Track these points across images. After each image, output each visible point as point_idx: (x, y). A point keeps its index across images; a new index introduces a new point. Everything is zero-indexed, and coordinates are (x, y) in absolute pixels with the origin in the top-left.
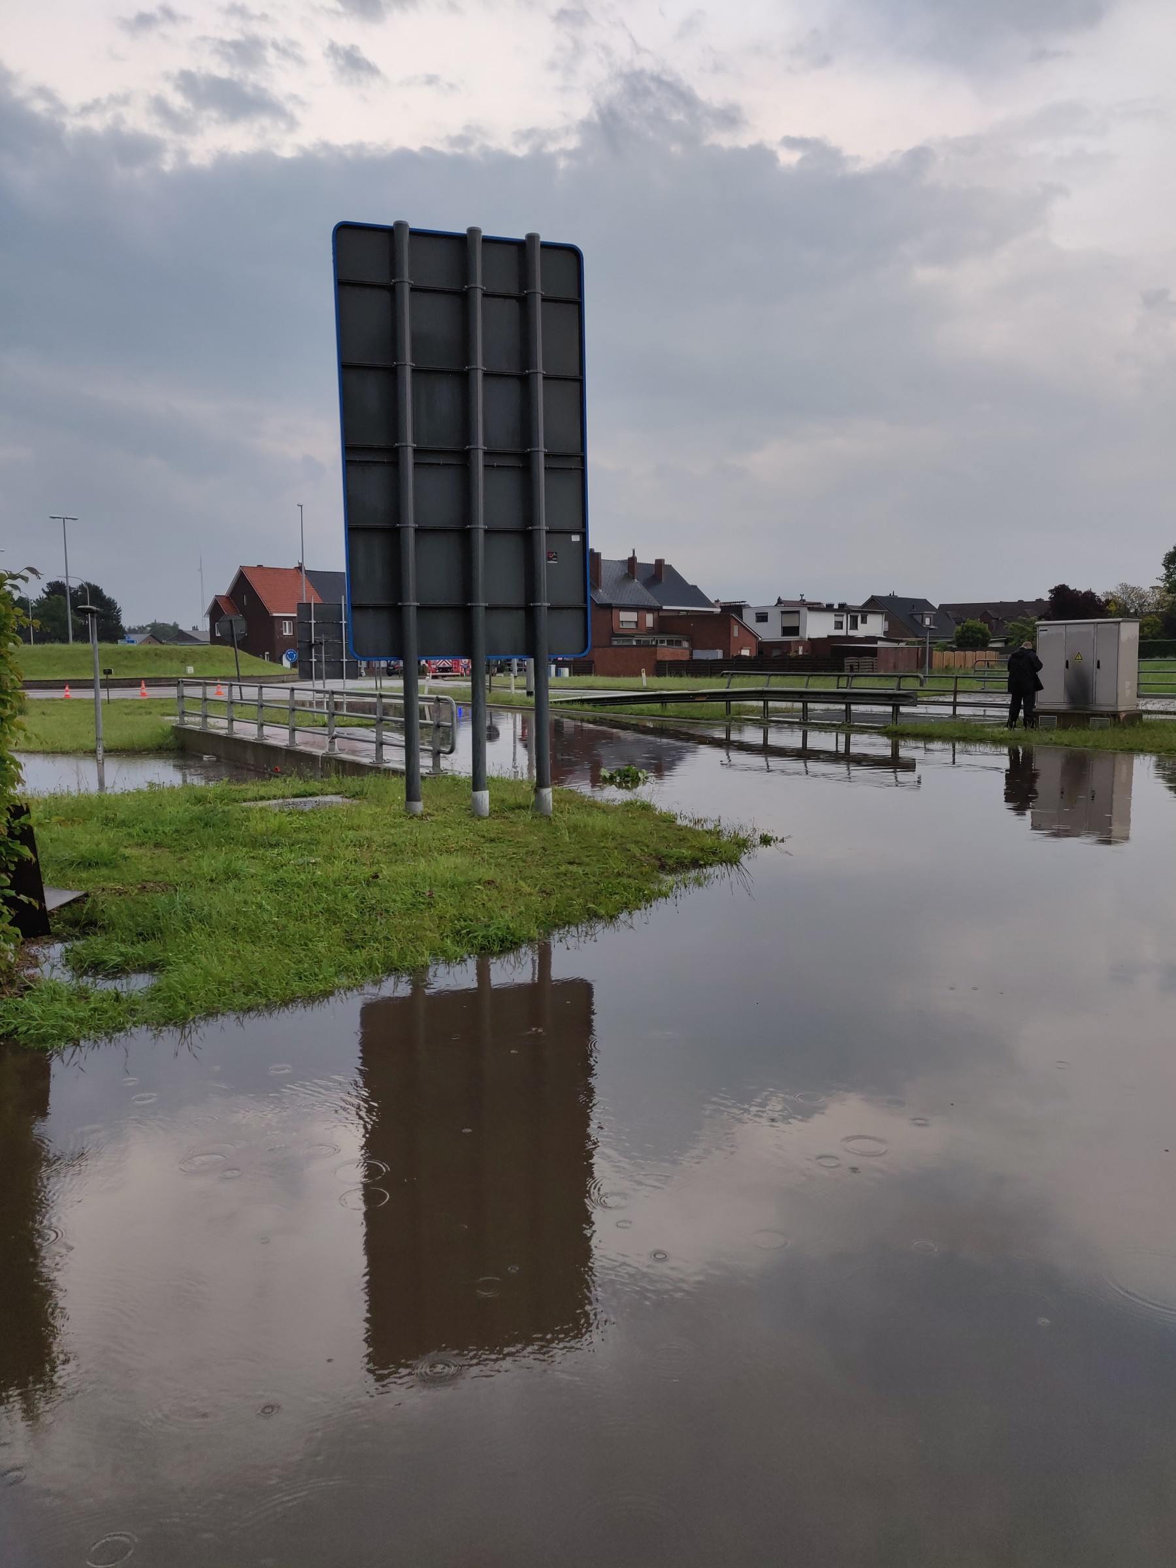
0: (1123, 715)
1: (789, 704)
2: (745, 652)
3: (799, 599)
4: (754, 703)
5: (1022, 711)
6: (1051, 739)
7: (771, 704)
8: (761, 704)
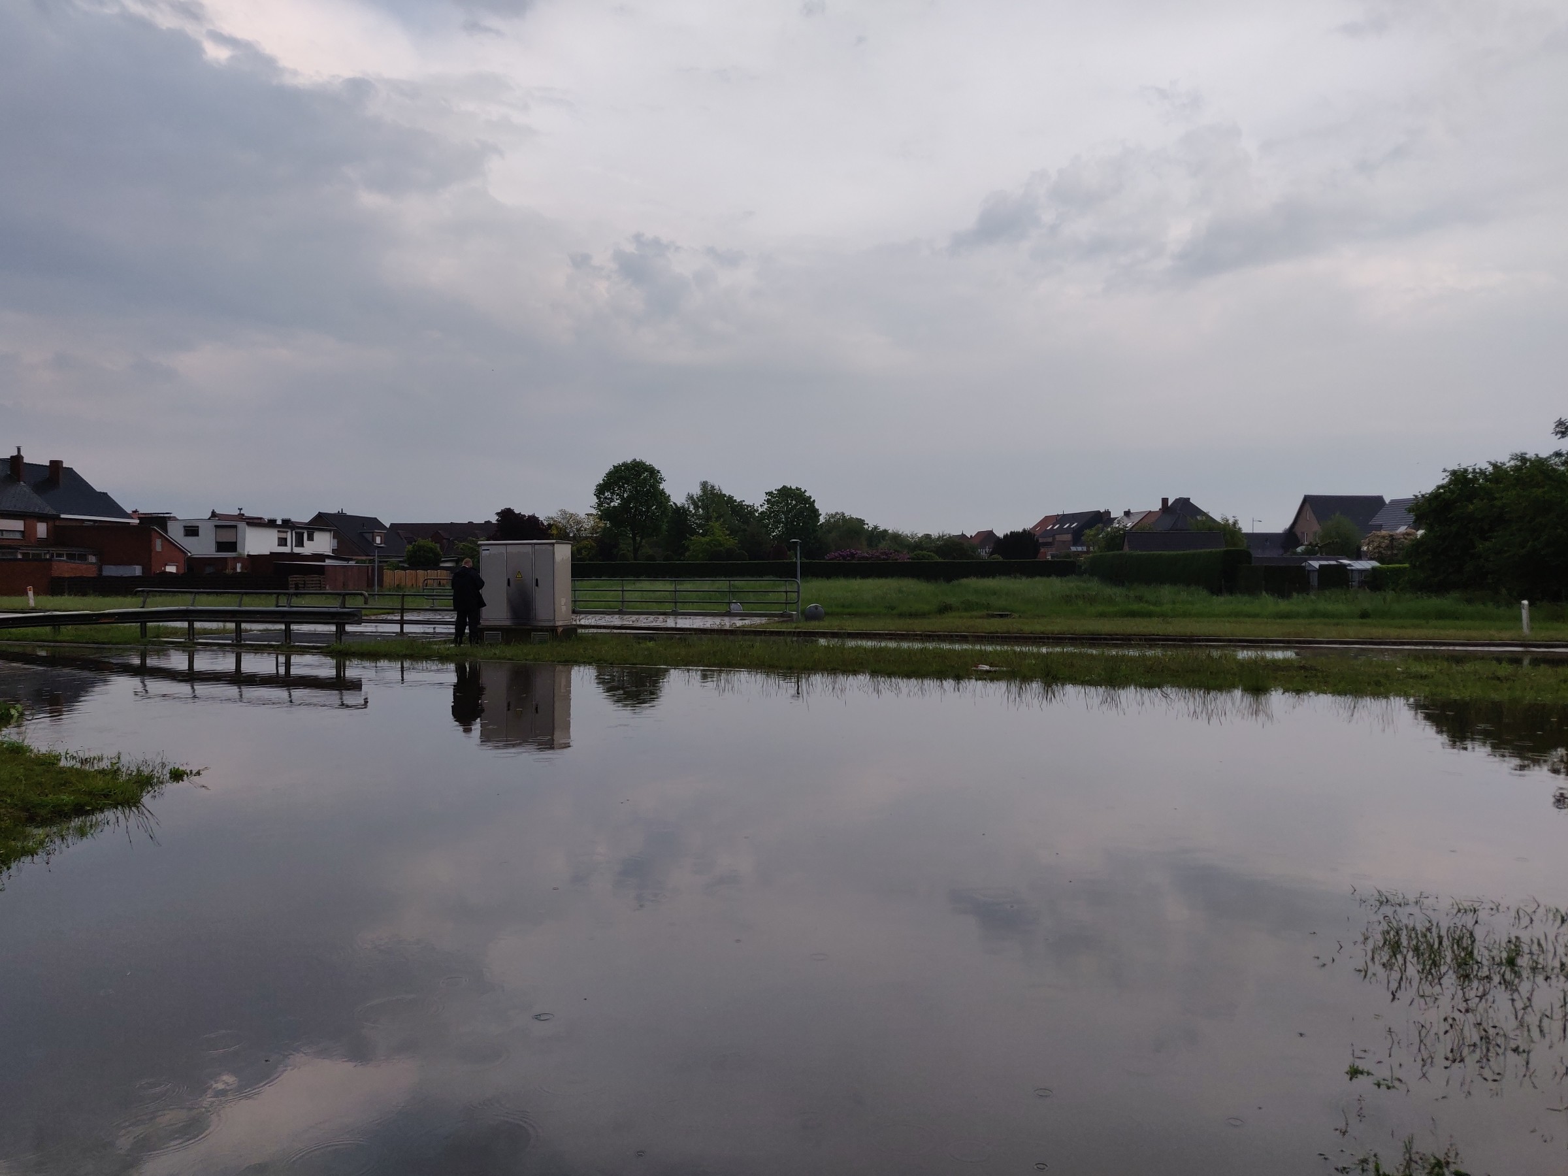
0: (560, 630)
1: (221, 625)
2: (171, 569)
3: (237, 512)
4: (178, 624)
5: (467, 627)
6: (495, 654)
7: (197, 625)
8: (186, 625)
